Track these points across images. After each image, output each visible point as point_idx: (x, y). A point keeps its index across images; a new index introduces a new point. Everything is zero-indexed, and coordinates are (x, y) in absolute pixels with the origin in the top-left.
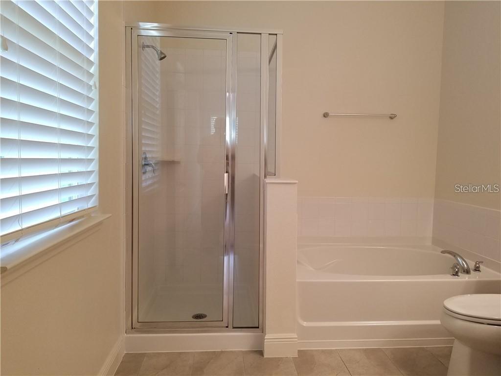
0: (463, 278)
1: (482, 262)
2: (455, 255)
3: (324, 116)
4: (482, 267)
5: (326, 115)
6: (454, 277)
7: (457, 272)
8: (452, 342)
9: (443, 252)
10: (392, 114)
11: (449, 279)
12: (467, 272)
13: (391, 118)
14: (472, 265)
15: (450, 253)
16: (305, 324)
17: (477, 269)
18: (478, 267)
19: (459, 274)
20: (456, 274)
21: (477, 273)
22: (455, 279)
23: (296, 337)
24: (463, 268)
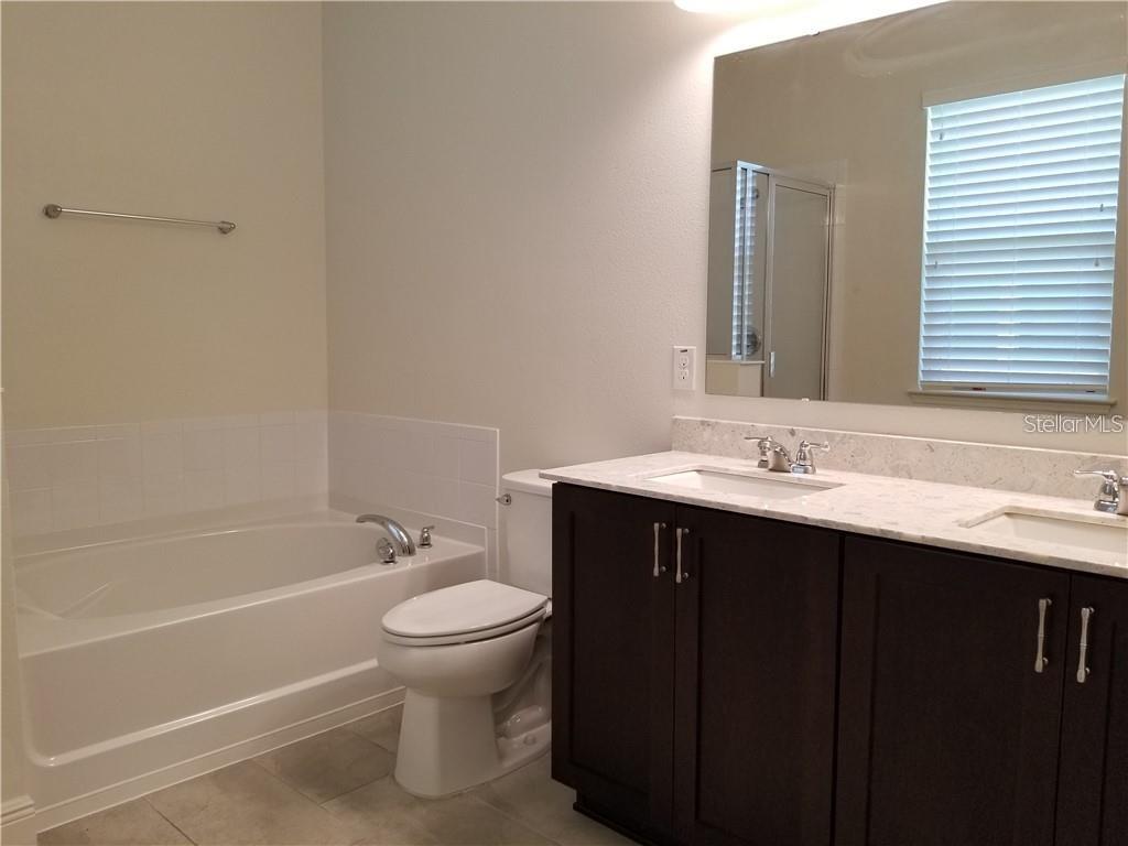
0: (406, 565)
1: (432, 527)
2: (382, 521)
3: (47, 214)
4: (434, 538)
5: (51, 212)
6: (387, 566)
7: (392, 555)
8: (402, 694)
9: (360, 520)
10: (223, 222)
11: (379, 572)
12: (409, 551)
13: (223, 231)
14: (416, 535)
15: (373, 519)
16: (52, 761)
17: (425, 543)
18: (427, 539)
19: (397, 558)
20: (391, 560)
21: (427, 549)
22: (390, 570)
23: (31, 802)
24: (401, 544)
